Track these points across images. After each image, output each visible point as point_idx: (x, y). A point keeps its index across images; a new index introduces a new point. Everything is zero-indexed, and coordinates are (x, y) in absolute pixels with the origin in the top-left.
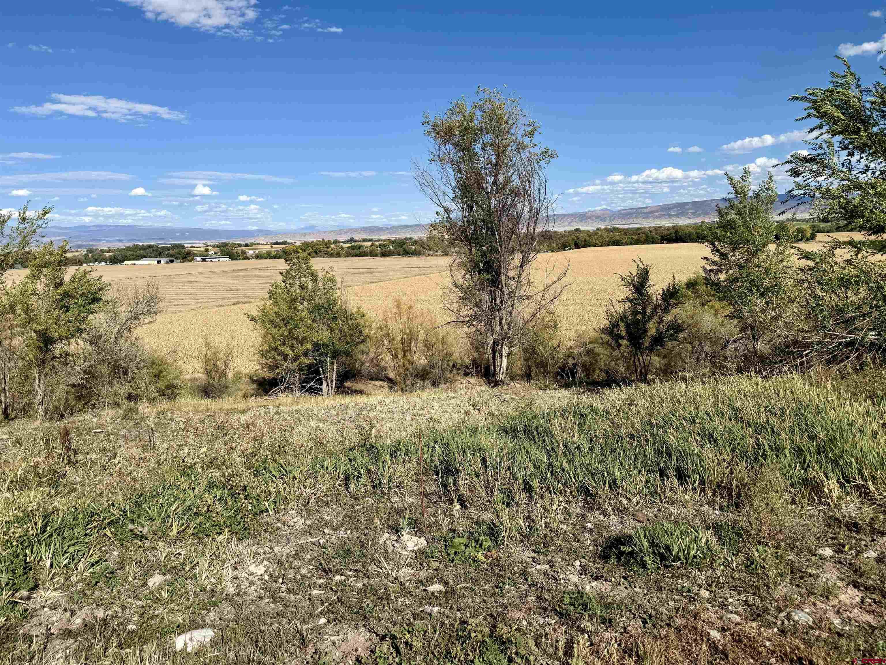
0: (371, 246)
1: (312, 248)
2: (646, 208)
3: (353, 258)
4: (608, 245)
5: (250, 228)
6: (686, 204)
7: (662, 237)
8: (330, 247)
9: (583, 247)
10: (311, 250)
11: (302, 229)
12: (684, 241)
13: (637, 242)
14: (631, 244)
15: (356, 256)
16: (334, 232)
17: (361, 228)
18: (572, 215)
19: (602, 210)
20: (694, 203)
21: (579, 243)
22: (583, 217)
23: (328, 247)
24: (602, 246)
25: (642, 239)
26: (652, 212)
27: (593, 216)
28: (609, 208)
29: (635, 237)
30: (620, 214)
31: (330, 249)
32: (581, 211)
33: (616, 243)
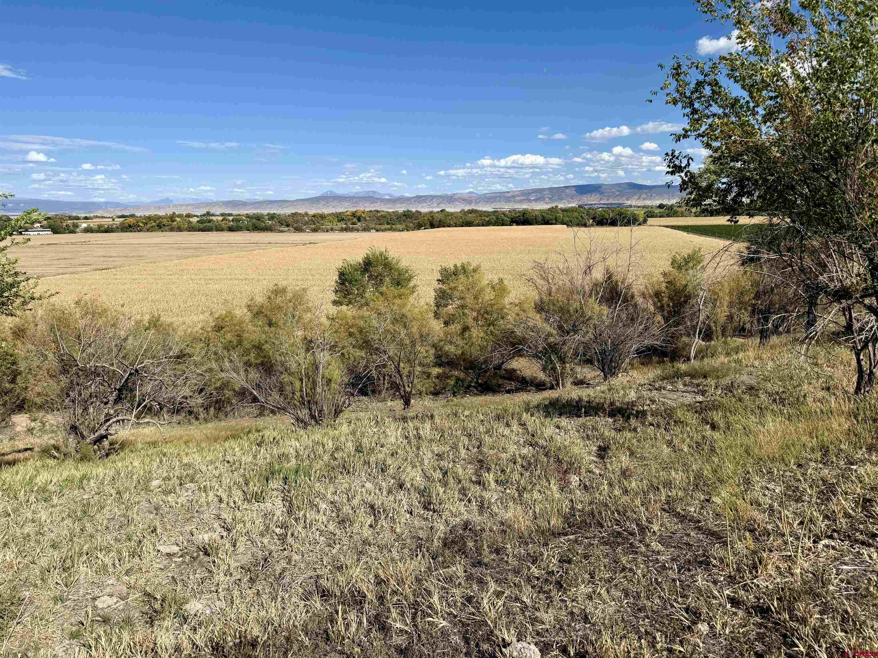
0: (223, 220)
1: (155, 222)
2: (509, 192)
3: (195, 233)
4: (462, 226)
5: (96, 200)
6: (544, 190)
7: (512, 219)
8: (175, 221)
9: (438, 227)
10: (154, 224)
11: (157, 202)
12: (531, 224)
13: (488, 224)
14: (483, 225)
15: (199, 230)
16: (192, 205)
17: (222, 202)
18: (440, 197)
19: (469, 193)
20: (551, 189)
21: (434, 223)
22: (451, 199)
23: (173, 221)
24: (456, 226)
25: (493, 221)
26: (514, 197)
27: (461, 198)
28: (475, 191)
29: (487, 219)
30: (485, 197)
31: (175, 223)
32: (449, 193)
33: (469, 224)
